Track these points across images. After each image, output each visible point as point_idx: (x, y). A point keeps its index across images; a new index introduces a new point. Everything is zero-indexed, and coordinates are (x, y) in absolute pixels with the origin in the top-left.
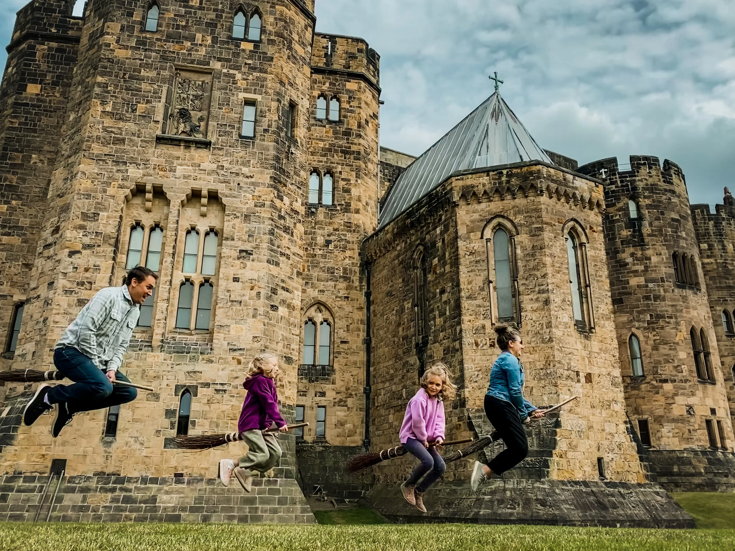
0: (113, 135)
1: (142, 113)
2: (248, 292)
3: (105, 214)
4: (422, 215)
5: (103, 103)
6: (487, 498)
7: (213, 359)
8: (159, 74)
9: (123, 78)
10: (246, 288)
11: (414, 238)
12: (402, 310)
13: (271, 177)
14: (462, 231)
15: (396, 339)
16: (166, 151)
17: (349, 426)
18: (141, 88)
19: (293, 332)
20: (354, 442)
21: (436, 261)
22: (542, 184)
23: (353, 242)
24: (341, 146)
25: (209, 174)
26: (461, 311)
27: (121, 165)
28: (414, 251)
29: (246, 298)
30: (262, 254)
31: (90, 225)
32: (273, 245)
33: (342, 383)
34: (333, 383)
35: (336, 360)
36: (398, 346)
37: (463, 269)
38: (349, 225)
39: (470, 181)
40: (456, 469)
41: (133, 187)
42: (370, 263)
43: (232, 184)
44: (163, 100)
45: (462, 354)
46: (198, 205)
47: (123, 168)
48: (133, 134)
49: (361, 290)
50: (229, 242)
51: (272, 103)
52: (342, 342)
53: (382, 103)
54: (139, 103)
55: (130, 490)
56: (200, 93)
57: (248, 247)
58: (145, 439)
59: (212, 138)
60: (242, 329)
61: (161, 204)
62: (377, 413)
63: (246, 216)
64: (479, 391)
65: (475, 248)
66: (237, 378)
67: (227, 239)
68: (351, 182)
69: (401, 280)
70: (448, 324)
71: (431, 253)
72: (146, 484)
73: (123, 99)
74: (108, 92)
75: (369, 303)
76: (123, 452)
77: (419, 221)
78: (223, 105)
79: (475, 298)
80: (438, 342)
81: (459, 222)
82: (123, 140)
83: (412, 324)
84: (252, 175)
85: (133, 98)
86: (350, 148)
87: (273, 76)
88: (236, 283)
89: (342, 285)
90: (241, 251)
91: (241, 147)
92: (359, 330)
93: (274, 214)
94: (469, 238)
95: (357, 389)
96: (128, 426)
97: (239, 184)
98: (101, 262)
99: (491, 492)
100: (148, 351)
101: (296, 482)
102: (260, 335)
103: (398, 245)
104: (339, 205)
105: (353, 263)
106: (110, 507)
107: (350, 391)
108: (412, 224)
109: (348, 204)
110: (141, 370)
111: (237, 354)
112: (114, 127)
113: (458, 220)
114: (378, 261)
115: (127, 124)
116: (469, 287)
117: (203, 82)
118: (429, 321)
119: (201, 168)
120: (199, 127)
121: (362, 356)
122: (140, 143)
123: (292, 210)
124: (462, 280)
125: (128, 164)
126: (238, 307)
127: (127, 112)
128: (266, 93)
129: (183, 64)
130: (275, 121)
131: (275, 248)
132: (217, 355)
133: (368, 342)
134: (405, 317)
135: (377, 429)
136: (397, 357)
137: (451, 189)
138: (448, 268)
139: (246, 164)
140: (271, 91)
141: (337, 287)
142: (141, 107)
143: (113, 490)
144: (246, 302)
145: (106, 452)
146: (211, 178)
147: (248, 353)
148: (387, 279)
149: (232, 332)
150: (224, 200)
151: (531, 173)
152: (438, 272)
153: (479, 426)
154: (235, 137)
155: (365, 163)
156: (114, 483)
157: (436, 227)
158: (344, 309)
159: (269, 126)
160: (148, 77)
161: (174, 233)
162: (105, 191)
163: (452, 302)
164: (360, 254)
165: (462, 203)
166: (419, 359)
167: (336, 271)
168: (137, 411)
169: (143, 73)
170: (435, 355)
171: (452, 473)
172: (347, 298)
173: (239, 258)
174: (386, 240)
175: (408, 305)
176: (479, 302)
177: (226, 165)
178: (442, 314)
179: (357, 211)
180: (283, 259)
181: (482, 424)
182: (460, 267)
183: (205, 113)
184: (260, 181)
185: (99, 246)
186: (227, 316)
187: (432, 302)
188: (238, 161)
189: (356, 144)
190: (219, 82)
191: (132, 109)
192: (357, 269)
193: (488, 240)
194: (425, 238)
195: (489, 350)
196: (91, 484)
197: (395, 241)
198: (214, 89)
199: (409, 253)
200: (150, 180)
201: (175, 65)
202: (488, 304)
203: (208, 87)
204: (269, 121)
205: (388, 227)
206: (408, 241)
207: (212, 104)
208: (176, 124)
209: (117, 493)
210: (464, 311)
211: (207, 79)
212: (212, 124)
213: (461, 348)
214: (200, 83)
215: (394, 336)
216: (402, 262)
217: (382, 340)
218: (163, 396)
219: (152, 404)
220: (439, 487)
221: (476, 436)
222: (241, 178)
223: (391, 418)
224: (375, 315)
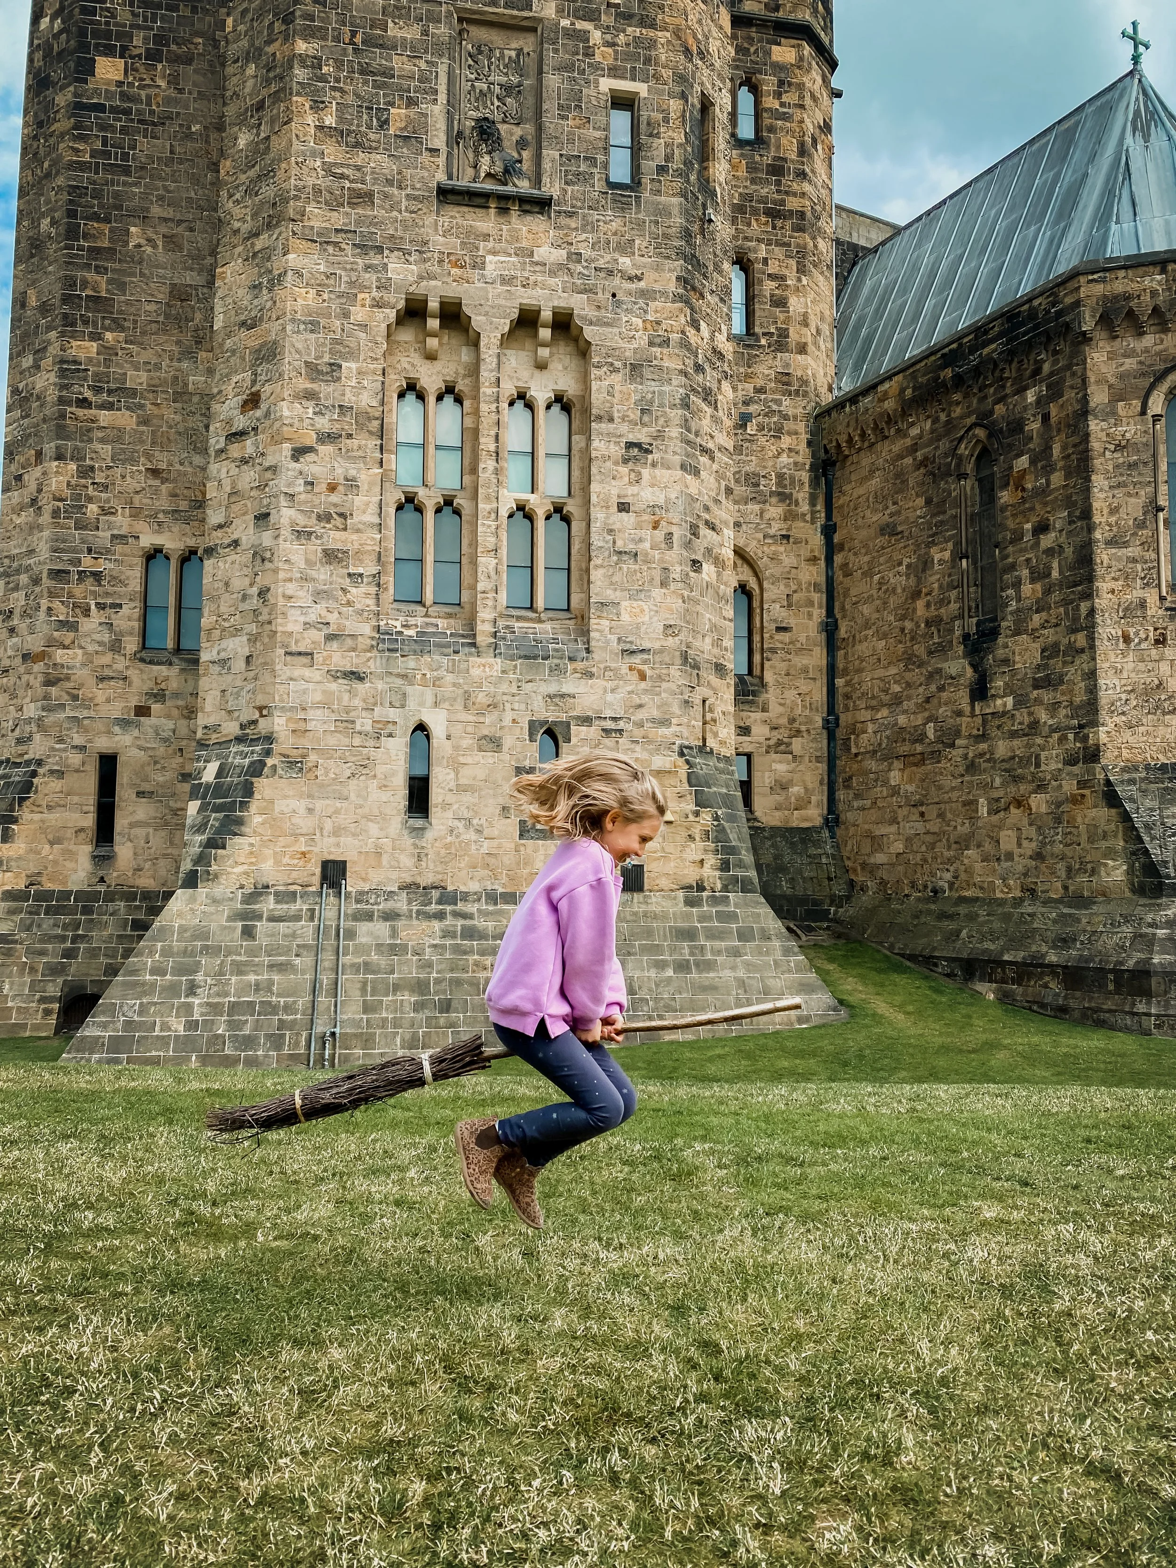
0: (347, 184)
1: (401, 129)
2: (647, 533)
3: (353, 365)
4: (989, 359)
5: (318, 106)
6: (1161, 933)
7: (594, 670)
8: (425, 33)
9: (352, 43)
10: (644, 525)
11: (958, 411)
12: (926, 564)
13: (678, 278)
14: (1098, 397)
15: (908, 625)
16: (460, 221)
17: (795, 790)
18: (393, 69)
19: (725, 613)
20: (806, 820)
21: (1023, 462)
23: (795, 418)
24: (763, 200)
25: (552, 273)
26: (1094, 570)
27: (372, 254)
28: (961, 439)
29: (647, 545)
30: (670, 450)
31: (324, 389)
32: (689, 431)
33: (781, 709)
34: (764, 710)
35: (767, 664)
36: (912, 639)
37: (1099, 481)
38: (785, 379)
39: (1121, 284)
40: (1069, 877)
41: (401, 304)
42: (834, 464)
43: (600, 295)
44: (442, 98)
45: (1094, 659)
46: (529, 344)
47: (376, 260)
48: (389, 182)
49: (813, 522)
50: (604, 426)
51: (672, 102)
52: (779, 629)
53: (838, 95)
54: (392, 104)
55: (470, 916)
56: (515, 79)
57: (641, 436)
58: (483, 821)
59: (552, 188)
60: (642, 611)
61: (454, 341)
62: (855, 766)
63: (634, 367)
64: (1129, 732)
65: (1128, 436)
66: (640, 706)
67: (599, 418)
68: (789, 282)
69: (921, 501)
70: (1056, 596)
71: (1010, 446)
72: (496, 904)
73: (358, 96)
74: (323, 79)
75: (831, 549)
76: (447, 846)
77: (977, 372)
78: (569, 108)
79: (1126, 545)
80: (1026, 632)
81: (1092, 378)
82: (370, 195)
83: (953, 594)
84: (639, 273)
85: (377, 94)
86: (782, 203)
87: (668, 35)
88: (624, 514)
89: (775, 511)
90: (630, 445)
91: (613, 209)
92: (811, 603)
93: (687, 361)
94: (1114, 413)
95: (809, 721)
96: (450, 798)
97: (614, 295)
98: (359, 470)
99: (1167, 922)
100: (471, 654)
101: (763, 900)
102: (678, 622)
103: (913, 424)
104: (764, 334)
105: (796, 464)
106: (443, 947)
107: (796, 725)
108: (959, 381)
109: (784, 334)
110: (461, 691)
111: (637, 659)
112: (348, 166)
113: (1089, 373)
114: (855, 458)
115: (373, 156)
116: (1113, 519)
117: (520, 51)
118: (1002, 590)
119: (536, 258)
120: (520, 162)
121: (818, 658)
122: (404, 203)
123: (714, 350)
124: (1096, 505)
125: (386, 252)
126: (629, 565)
127: (370, 127)
128: (657, 77)
129: (475, 7)
130: (680, 145)
131: (692, 436)
132: (600, 662)
133: (830, 629)
134: (934, 581)
135: (857, 796)
136: (910, 660)
137: (1077, 303)
138: (1057, 479)
139: (625, 248)
140: (666, 73)
141: (767, 516)
142: (398, 114)
143: (440, 916)
144: (647, 554)
145: (415, 846)
146: (555, 282)
147: (658, 658)
148: (881, 498)
149: (625, 617)
150: (589, 333)
152: (1029, 486)
153: (1132, 800)
154: (600, 185)
155: (814, 238)
156: (439, 902)
157: (1026, 388)
158: (780, 562)
159: (668, 158)
160: (405, 39)
161: (493, 407)
162: (346, 315)
163: (1069, 551)
164: (809, 443)
165: (1100, 336)
166: (974, 667)
167: (763, 481)
168: (465, 772)
169: (393, 31)
170: (1017, 658)
171: (1059, 884)
172: (786, 537)
173: (626, 461)
174: (881, 415)
175: (941, 555)
176: (1133, 551)
177: (586, 252)
178: (1039, 575)
179: (802, 349)
180: (704, 460)
181: (1137, 795)
182: (1093, 478)
183: (529, 128)
184: (657, 287)
185: (350, 436)
186: (612, 584)
187: (1010, 549)
188: (608, 243)
189: (795, 195)
190: (556, 51)
191: (378, 120)
192: (805, 476)
193: (1156, 418)
194: (992, 412)
195: (1154, 652)
196: (399, 905)
197: (904, 414)
198: (545, 68)
199: (944, 445)
200: (435, 287)
201: (458, 10)
202: (1154, 556)
203: (531, 63)
204: (667, 145)
205: (886, 385)
206: (943, 417)
207: (545, 107)
208: (471, 155)
209: (449, 921)
210: (1100, 571)
211: (527, 43)
212: (550, 154)
213: (1092, 647)
214: (513, 54)
215: (903, 618)
216: (924, 463)
217: (867, 626)
218: (508, 742)
219: (490, 758)
220: (1027, 908)
221: (1126, 817)
222: (617, 281)
223: (895, 777)
224: (848, 574)
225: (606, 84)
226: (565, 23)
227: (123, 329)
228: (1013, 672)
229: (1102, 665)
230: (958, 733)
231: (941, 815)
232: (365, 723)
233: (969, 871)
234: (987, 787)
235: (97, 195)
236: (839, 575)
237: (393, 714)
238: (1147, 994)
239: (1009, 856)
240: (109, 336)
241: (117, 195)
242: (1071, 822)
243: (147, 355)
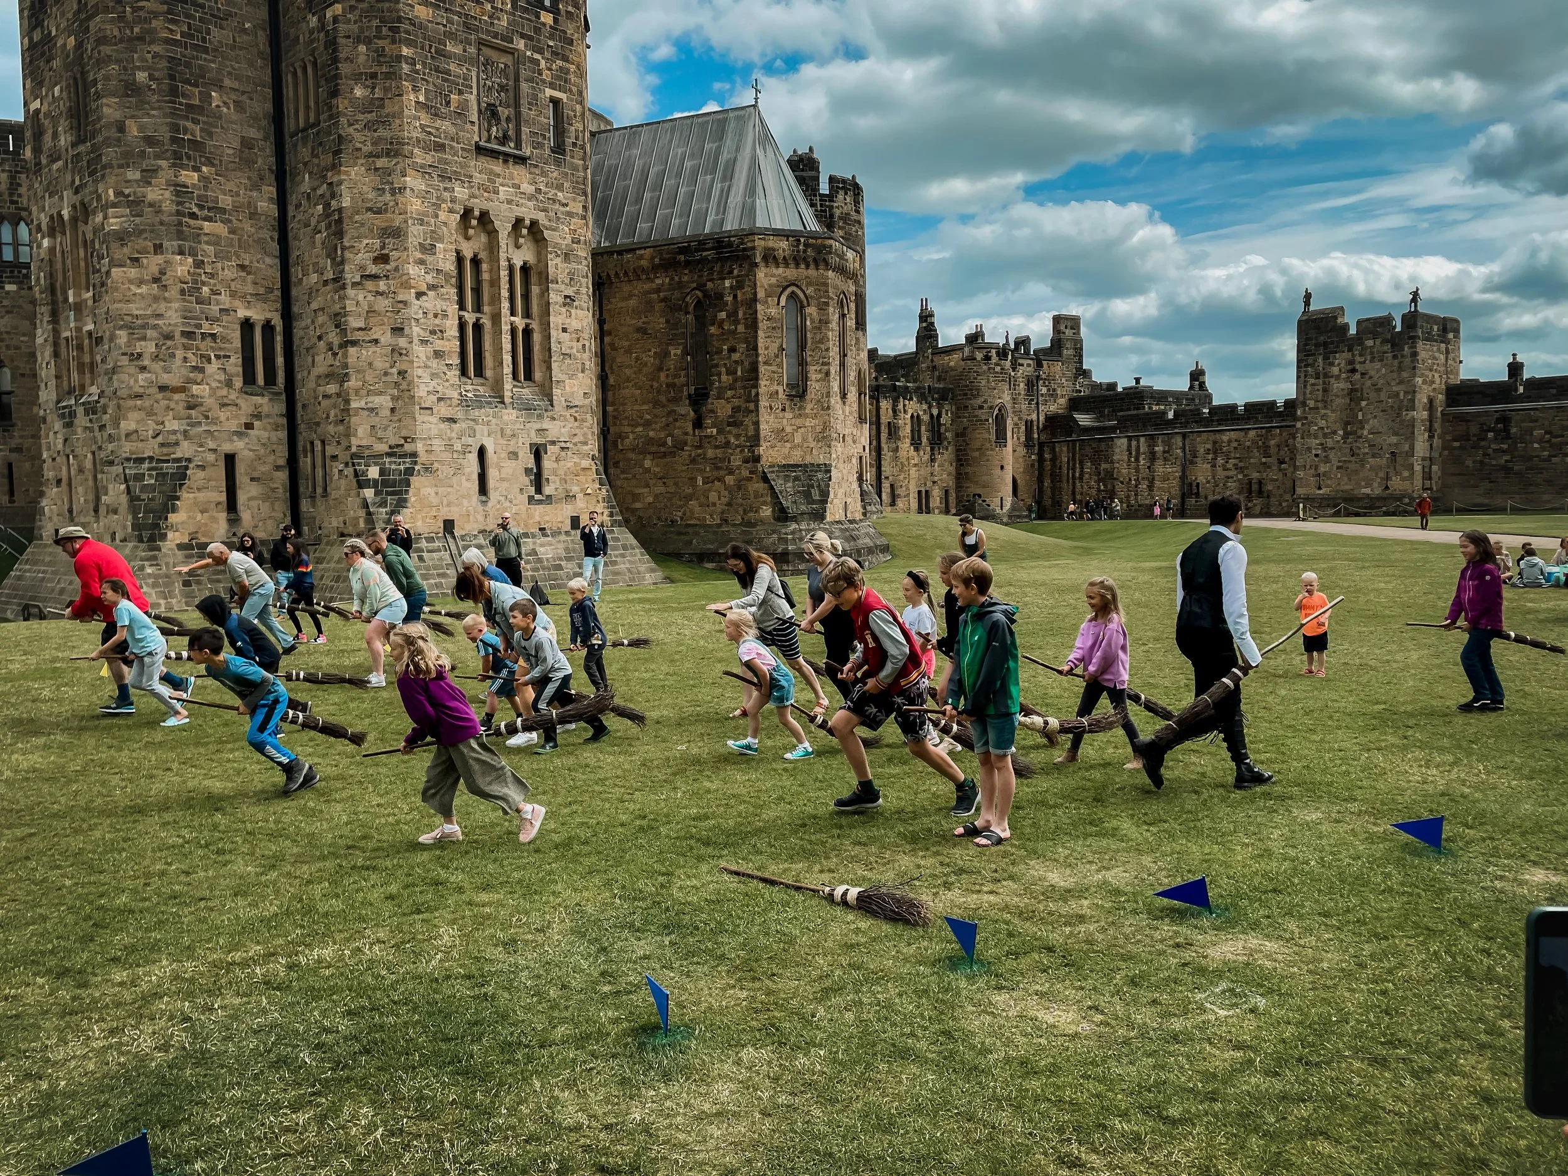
0: (432, 138)
1: (456, 108)
2: (575, 344)
3: (441, 245)
4: (706, 258)
5: (416, 89)
6: (790, 537)
7: (555, 416)
8: (465, 50)
9: (430, 51)
10: (573, 340)
11: (686, 278)
12: (666, 354)
13: (582, 206)
14: (761, 294)
15: (655, 385)
16: (486, 166)
18: (450, 70)
21: (722, 315)
22: (834, 260)
25: (529, 199)
26: (758, 375)
27: (446, 180)
28: (687, 294)
29: (575, 351)
30: (581, 300)
31: (429, 259)
36: (658, 392)
37: (761, 333)
39: (772, 243)
40: (744, 514)
41: (461, 211)
42: (603, 284)
43: (550, 213)
44: (475, 91)
45: (758, 415)
46: (517, 236)
47: (449, 185)
48: (452, 139)
50: (554, 286)
51: (577, 105)
54: (451, 92)
56: (505, 81)
57: (570, 292)
58: (513, 496)
59: (527, 151)
60: (574, 385)
61: (483, 232)
62: (623, 456)
63: (566, 254)
64: (772, 450)
65: (772, 314)
66: (576, 435)
67: (552, 281)
69: (663, 320)
70: (739, 384)
71: (715, 305)
73: (435, 85)
74: (417, 72)
77: (699, 262)
78: (532, 104)
79: (770, 365)
80: (723, 398)
81: (758, 283)
82: (443, 146)
83: (683, 373)
84: (566, 202)
85: (444, 85)
87: (574, 66)
88: (564, 333)
90: (566, 297)
91: (554, 165)
94: (766, 303)
96: (496, 485)
97: (556, 214)
98: (447, 306)
100: (502, 408)
102: (590, 392)
103: (658, 277)
108: (687, 263)
110: (499, 428)
111: (574, 411)
112: (432, 127)
113: (757, 281)
114: (619, 285)
115: (444, 122)
116: (766, 352)
117: (507, 66)
118: (710, 375)
119: (522, 190)
120: (510, 133)
122: (460, 152)
124: (759, 345)
125: (453, 181)
126: (568, 361)
127: (441, 104)
128: (570, 90)
129: (486, 37)
130: (581, 131)
132: (558, 412)
133: (603, 378)
134: (671, 364)
135: (623, 472)
136: (656, 403)
137: (753, 247)
138: (740, 327)
139: (560, 187)
140: (574, 89)
142: (455, 99)
144: (575, 356)
145: (483, 510)
146: (530, 204)
147: (582, 410)
148: (637, 312)
149: (567, 388)
150: (546, 233)
151: (825, 247)
152: (726, 327)
153: (774, 480)
154: (548, 151)
157: (725, 279)
159: (577, 138)
160: (455, 53)
162: (437, 216)
163: (746, 364)
165: (762, 265)
166: (695, 411)
168: (501, 471)
169: (449, 47)
170: (719, 410)
171: (740, 517)
173: (564, 305)
174: (638, 266)
175: (675, 351)
176: (774, 368)
177: (543, 188)
178: (731, 372)
181: (776, 478)
182: (758, 331)
183: (513, 112)
184: (574, 210)
185: (442, 287)
186: (561, 371)
187: (715, 356)
188: (553, 184)
190: (525, 69)
191: (445, 101)
193: (783, 308)
194: (705, 285)
195: (781, 414)
197: (653, 270)
198: (520, 78)
199: (677, 294)
200: (477, 202)
201: (479, 38)
202: (781, 371)
203: (512, 73)
204: (575, 130)
205: (643, 252)
206: (677, 279)
207: (520, 101)
208: (488, 127)
210: (760, 376)
211: (510, 61)
212: (524, 129)
213: (757, 410)
214: (504, 66)
215: (652, 380)
216: (664, 300)
217: (628, 380)
218: (521, 455)
219: (513, 463)
220: (725, 529)
221: (772, 488)
222: (557, 206)
223: (647, 463)
224: (615, 349)
225: (549, 92)
226: (529, 53)
227: (213, 165)
228: (717, 417)
229: (761, 419)
230: (686, 444)
231: (676, 484)
232: (458, 446)
233: (692, 511)
234: (703, 471)
235: (188, 65)
236: (608, 349)
237: (470, 441)
238: (787, 562)
239: (714, 504)
240: (204, 169)
241: (201, 67)
242: (746, 489)
243: (230, 186)
